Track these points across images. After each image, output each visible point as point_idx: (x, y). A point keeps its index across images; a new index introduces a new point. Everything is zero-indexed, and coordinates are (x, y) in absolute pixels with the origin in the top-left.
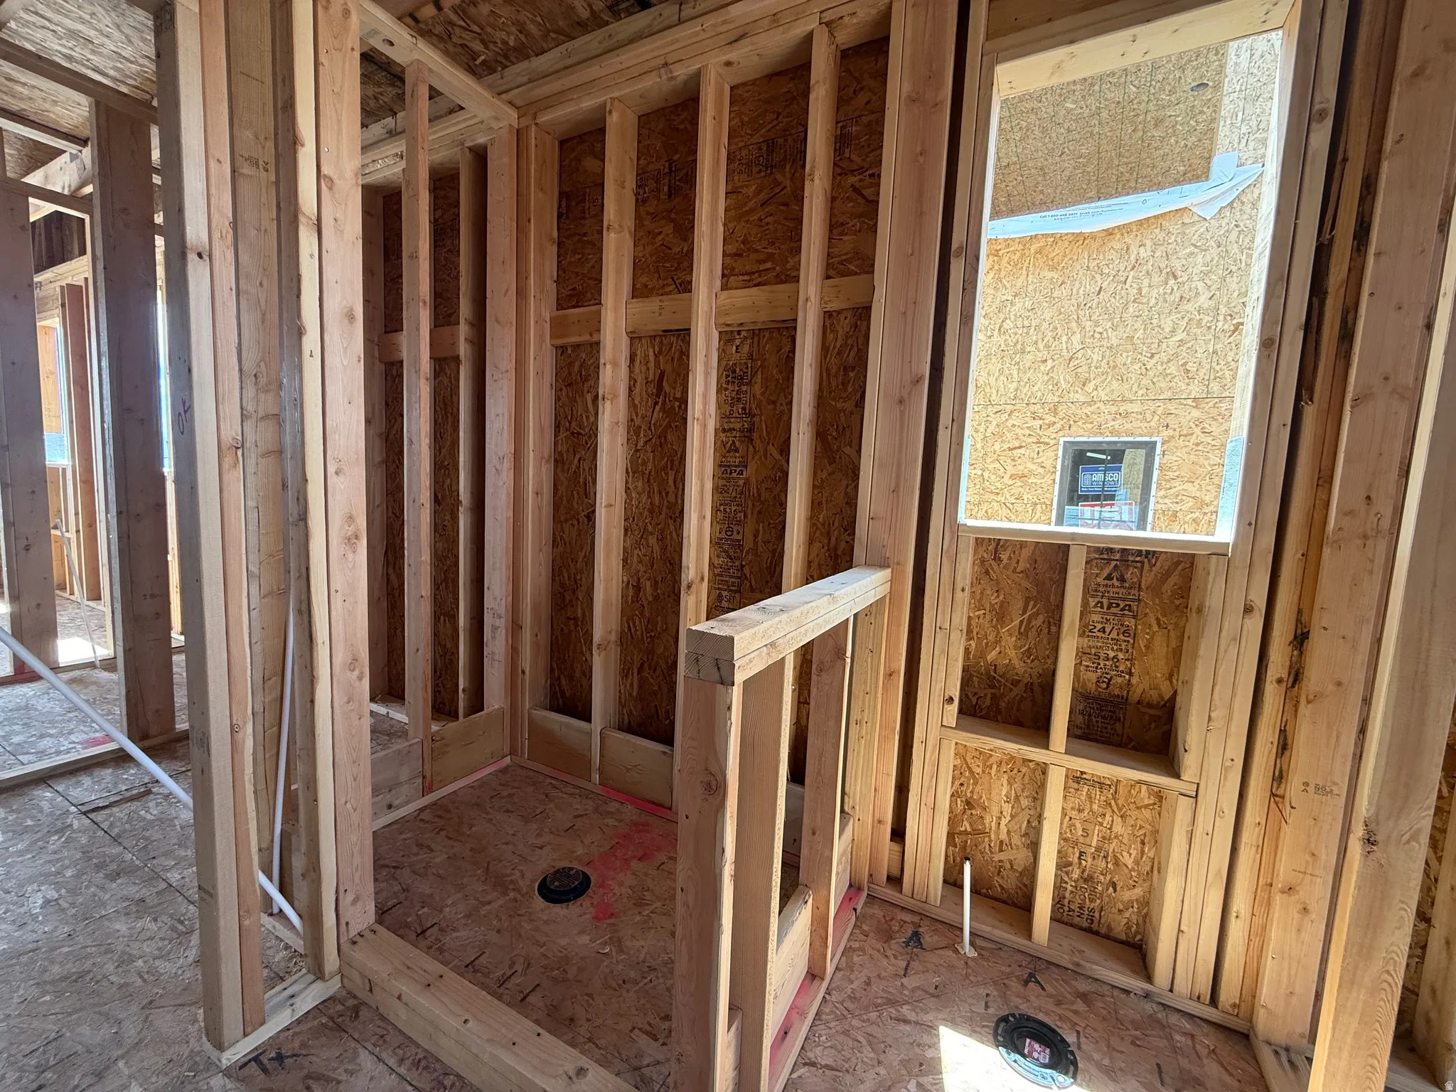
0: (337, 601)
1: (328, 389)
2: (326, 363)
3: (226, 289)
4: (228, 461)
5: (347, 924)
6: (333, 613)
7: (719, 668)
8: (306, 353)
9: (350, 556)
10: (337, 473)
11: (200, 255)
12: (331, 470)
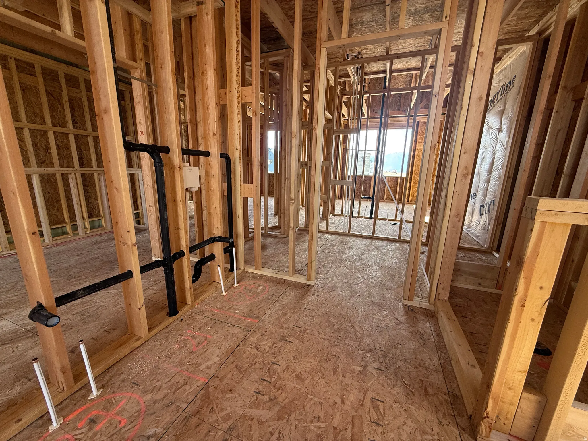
0: (456, 194)
1: (466, 126)
2: (468, 117)
3: (441, 102)
4: (432, 151)
5: (439, 294)
6: (454, 198)
7: (532, 213)
8: (462, 115)
9: (463, 181)
10: (464, 153)
11: (436, 96)
12: (462, 152)
